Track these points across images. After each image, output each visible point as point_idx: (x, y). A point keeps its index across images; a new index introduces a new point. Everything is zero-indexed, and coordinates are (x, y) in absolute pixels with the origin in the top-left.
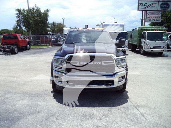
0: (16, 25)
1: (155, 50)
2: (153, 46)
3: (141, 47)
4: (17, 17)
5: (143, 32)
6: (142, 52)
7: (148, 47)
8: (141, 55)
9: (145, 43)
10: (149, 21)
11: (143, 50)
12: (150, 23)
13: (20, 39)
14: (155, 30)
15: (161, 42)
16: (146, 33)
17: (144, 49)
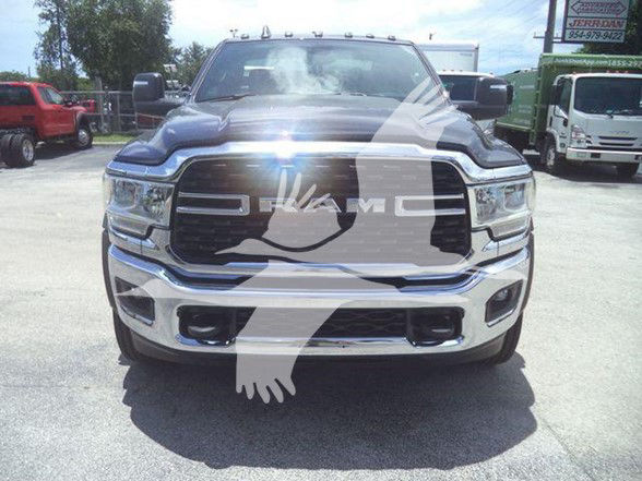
0: (39, 52)
1: (608, 155)
2: (601, 137)
3: (545, 140)
4: (43, 16)
5: (558, 78)
6: (551, 162)
7: (579, 142)
8: (549, 177)
9: (566, 123)
10: (578, 39)
11: (557, 154)
12: (581, 46)
13: (46, 106)
14: (613, 70)
15: (633, 119)
16: (570, 80)
17: (559, 150)
